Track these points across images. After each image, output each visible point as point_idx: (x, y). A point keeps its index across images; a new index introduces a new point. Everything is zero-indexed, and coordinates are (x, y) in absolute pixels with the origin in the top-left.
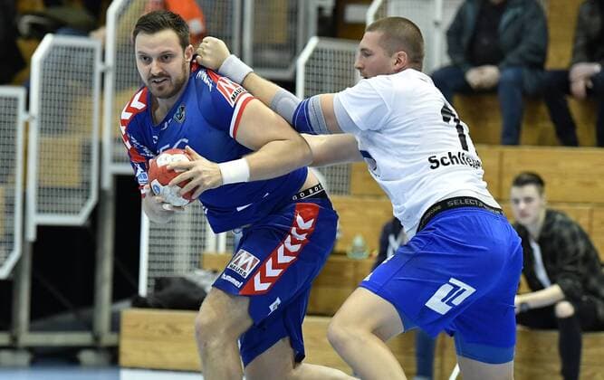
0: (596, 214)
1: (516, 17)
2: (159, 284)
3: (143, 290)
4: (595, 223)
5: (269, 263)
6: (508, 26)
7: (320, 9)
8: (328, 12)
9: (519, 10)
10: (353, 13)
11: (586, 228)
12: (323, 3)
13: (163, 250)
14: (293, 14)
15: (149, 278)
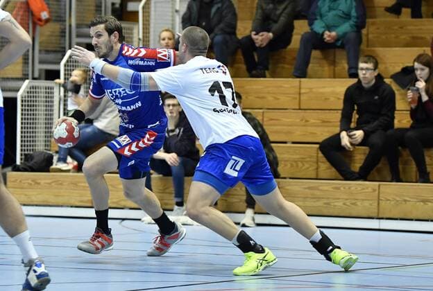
0: (265, 115)
1: (218, 8)
2: (27, 158)
3: (18, 162)
4: (265, 119)
5: (135, 144)
6: (215, 14)
7: (113, 4)
8: (117, 6)
9: (220, 5)
10: (131, 7)
11: (261, 122)
12: (115, 2)
13: (29, 139)
14: (98, 7)
15: (21, 155)
